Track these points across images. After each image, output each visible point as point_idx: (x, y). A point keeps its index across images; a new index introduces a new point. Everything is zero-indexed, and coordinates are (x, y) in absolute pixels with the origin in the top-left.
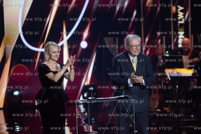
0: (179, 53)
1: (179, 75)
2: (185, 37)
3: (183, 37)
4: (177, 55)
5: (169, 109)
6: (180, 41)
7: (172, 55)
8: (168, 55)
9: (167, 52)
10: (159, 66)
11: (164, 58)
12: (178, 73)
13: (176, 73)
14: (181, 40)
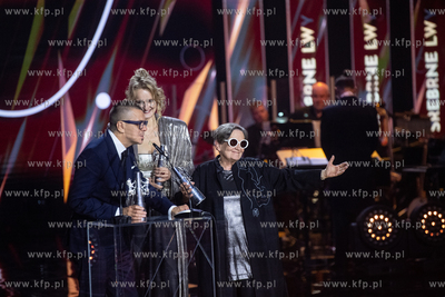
0: (306, 115)
1: (307, 162)
2: (318, 81)
3: (314, 81)
4: (301, 121)
5: (287, 236)
6: (307, 90)
7: (292, 120)
8: (282, 121)
9: (281, 114)
10: (264, 145)
11: (275, 126)
12: (304, 159)
13: (299, 158)
14: (310, 88)
